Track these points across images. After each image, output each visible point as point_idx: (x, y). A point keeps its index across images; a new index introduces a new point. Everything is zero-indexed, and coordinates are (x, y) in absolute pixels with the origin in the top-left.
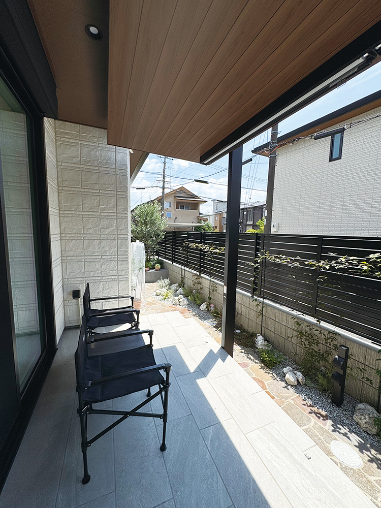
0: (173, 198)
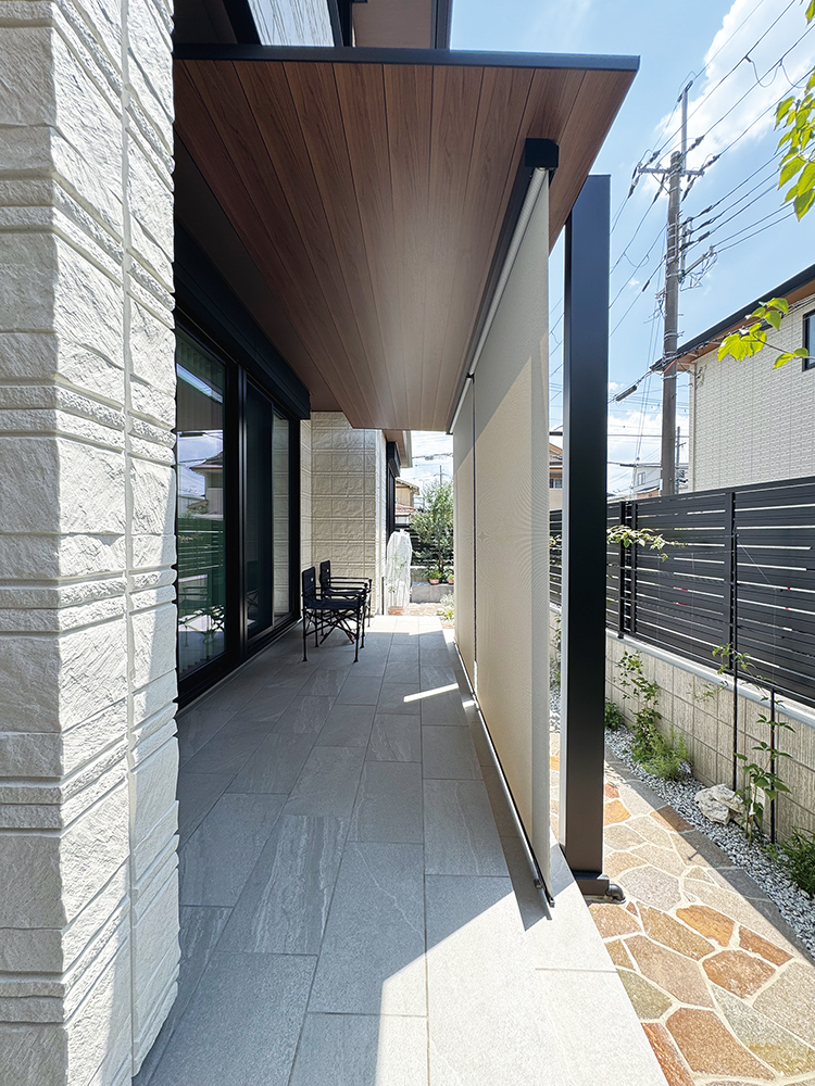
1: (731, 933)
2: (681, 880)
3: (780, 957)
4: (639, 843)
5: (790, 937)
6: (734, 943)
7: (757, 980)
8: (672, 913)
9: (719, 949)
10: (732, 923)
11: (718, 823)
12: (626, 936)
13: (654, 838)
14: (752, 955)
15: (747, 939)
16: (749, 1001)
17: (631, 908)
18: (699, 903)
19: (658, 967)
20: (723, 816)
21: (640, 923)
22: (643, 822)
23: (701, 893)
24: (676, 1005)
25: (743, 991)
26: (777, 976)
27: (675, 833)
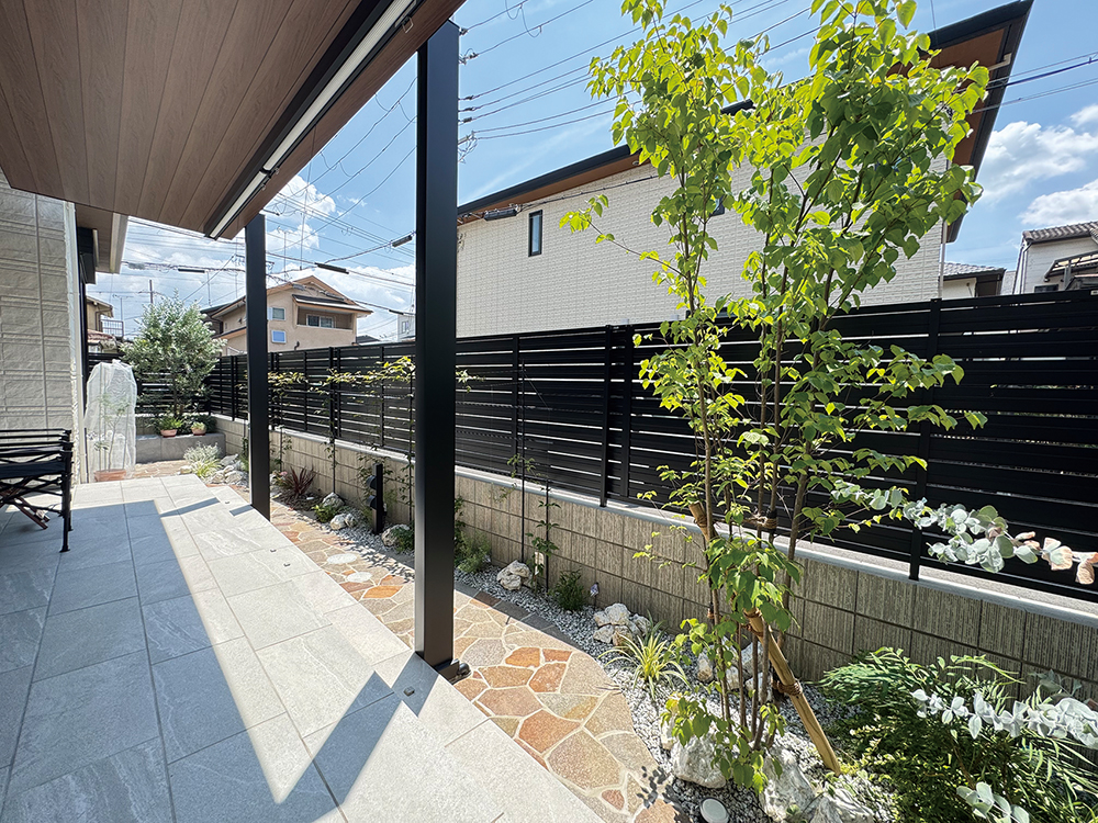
0: (290, 299)
1: (539, 657)
2: (502, 638)
3: (565, 656)
4: (468, 626)
5: (567, 641)
6: (543, 663)
7: (559, 676)
8: (503, 664)
9: (536, 670)
10: (538, 650)
11: (515, 590)
12: (478, 697)
13: (477, 618)
14: (553, 663)
15: (549, 655)
16: (558, 692)
17: (476, 675)
18: (517, 648)
19: (505, 704)
20: (517, 584)
21: (485, 681)
22: (467, 610)
23: (516, 641)
24: (522, 720)
25: (554, 687)
26: (567, 667)
27: (490, 608)
